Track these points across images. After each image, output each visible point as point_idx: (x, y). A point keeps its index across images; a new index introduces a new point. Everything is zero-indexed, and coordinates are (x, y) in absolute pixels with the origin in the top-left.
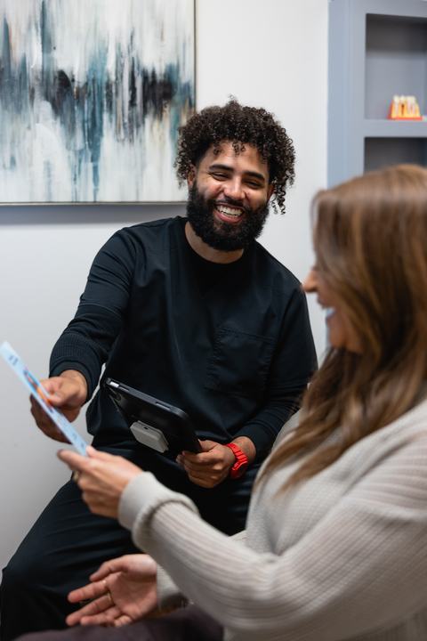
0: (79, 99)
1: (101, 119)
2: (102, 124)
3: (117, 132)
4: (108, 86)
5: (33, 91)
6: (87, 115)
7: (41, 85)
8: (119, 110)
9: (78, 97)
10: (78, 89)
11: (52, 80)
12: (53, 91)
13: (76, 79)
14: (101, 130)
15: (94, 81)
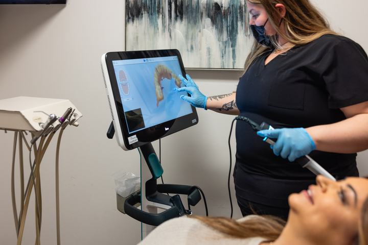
0: (225, 15)
1: (237, 25)
2: (237, 27)
3: (246, 31)
4: (241, 8)
5: (202, 14)
6: (229, 23)
7: (206, 10)
8: (247, 19)
9: (224, 14)
10: (224, 10)
11: (211, 7)
12: (212, 13)
13: (224, 6)
14: (237, 31)
15: (233, 6)
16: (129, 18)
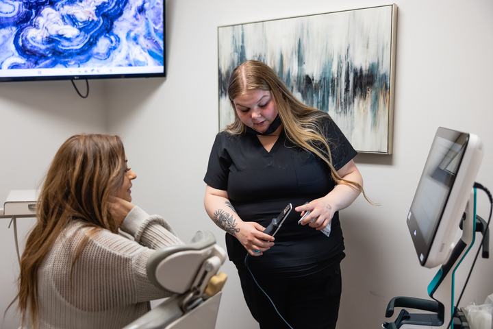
0: (316, 90)
1: (328, 101)
2: (328, 103)
3: (337, 108)
4: (333, 81)
5: (293, 88)
6: (320, 99)
7: (297, 84)
8: (339, 94)
9: (315, 89)
10: (316, 84)
11: (302, 80)
12: (303, 87)
13: (315, 79)
14: (327, 107)
15: (324, 79)
16: (222, 92)
